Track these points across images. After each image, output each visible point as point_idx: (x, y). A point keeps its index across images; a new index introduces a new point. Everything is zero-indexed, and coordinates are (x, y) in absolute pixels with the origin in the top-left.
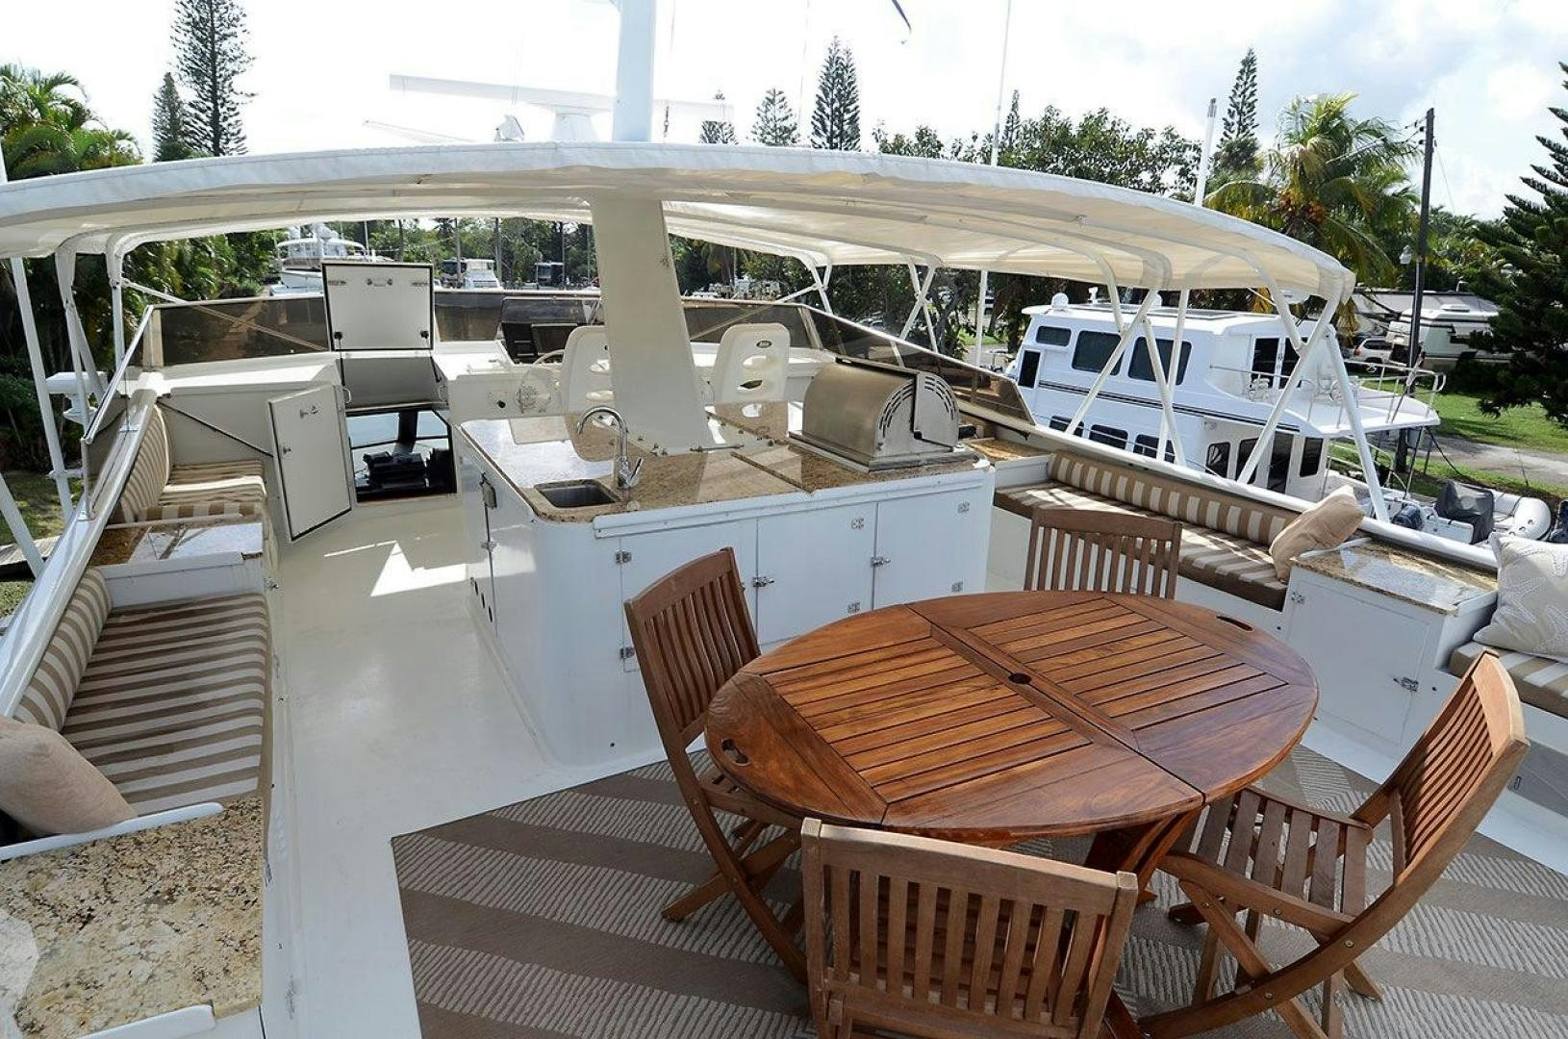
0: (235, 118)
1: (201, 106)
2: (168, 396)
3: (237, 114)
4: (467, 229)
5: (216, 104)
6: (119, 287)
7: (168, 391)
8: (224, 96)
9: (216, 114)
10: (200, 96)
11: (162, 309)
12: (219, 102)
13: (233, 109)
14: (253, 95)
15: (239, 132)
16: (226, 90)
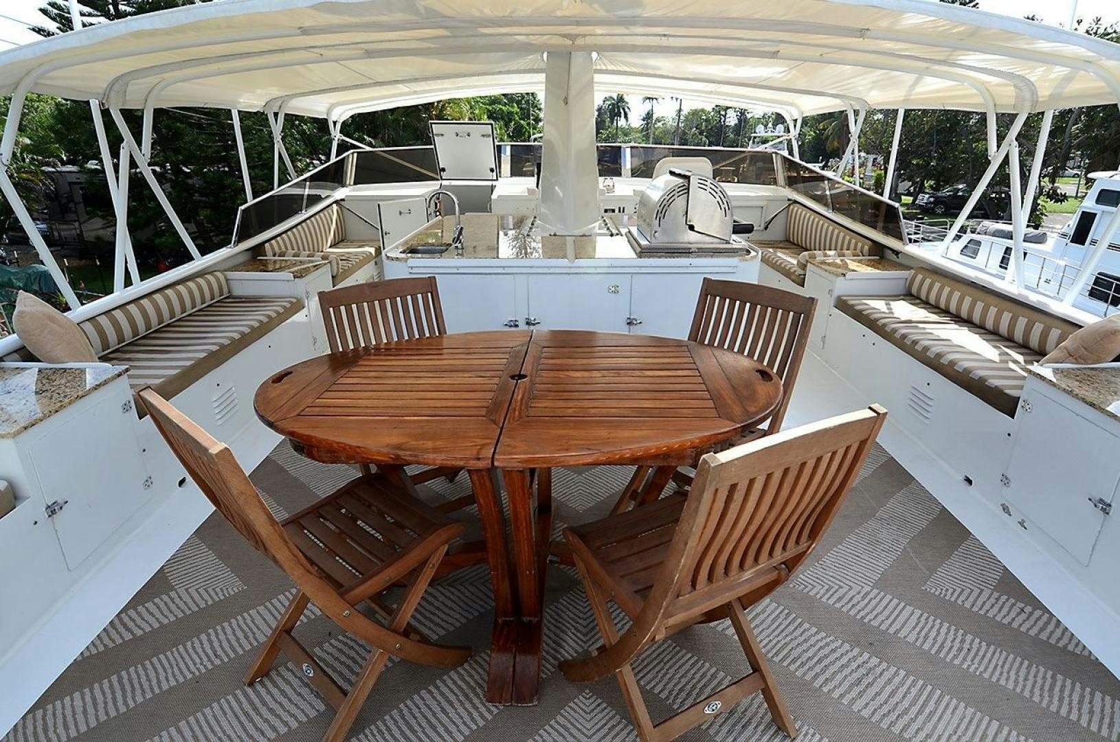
2: (343, 200)
4: (660, 124)
6: (336, 139)
7: (343, 197)
11: (358, 153)
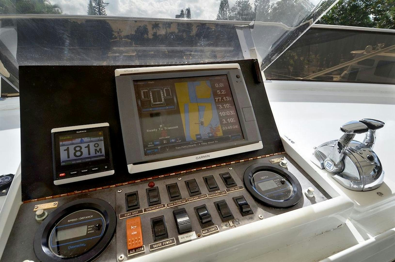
0: (104, 10)
1: (96, 7)
3: (104, 9)
5: (99, 7)
8: (101, 4)
9: (100, 9)
10: (96, 5)
12: (100, 6)
13: (104, 8)
14: (108, 4)
15: (105, 13)
16: (102, 3)
